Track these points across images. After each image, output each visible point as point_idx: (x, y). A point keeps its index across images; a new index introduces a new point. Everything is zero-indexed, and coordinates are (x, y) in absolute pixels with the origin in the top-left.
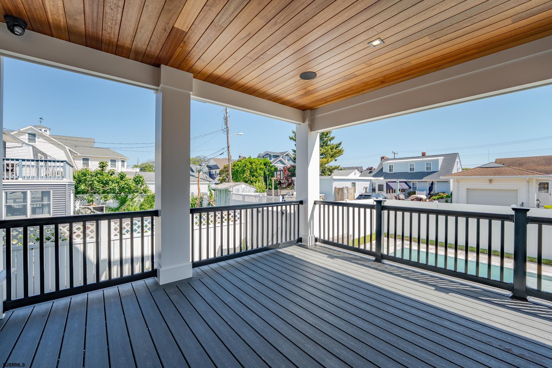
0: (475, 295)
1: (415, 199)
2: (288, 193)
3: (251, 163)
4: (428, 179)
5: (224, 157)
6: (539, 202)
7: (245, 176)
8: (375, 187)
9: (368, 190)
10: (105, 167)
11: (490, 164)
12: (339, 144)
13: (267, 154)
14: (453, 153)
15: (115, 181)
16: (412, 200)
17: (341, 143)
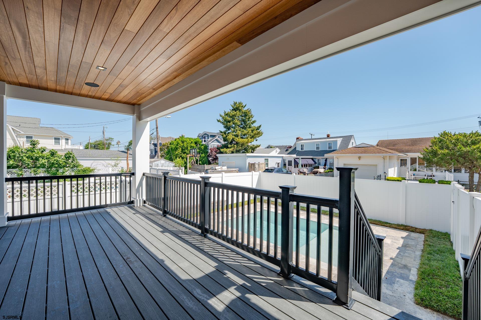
2: (212, 167)
3: (183, 142)
5: (170, 136)
6: (385, 174)
7: (177, 153)
8: (286, 163)
9: (280, 164)
10: (36, 145)
11: (360, 145)
12: (259, 126)
13: (205, 134)
14: (349, 135)
15: (45, 157)
17: (261, 126)
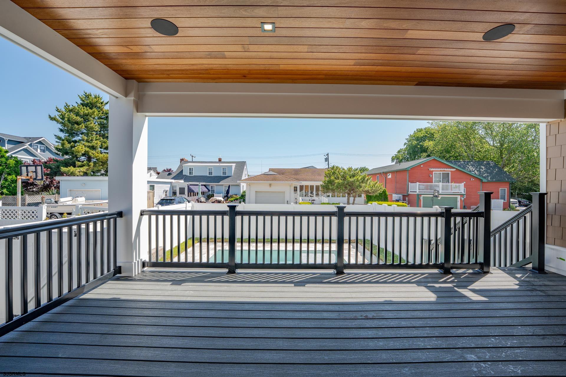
0: (319, 280)
1: (216, 202)
4: (225, 183)
8: (176, 190)
9: (168, 193)
11: (269, 172)
14: (242, 161)
16: (212, 202)
